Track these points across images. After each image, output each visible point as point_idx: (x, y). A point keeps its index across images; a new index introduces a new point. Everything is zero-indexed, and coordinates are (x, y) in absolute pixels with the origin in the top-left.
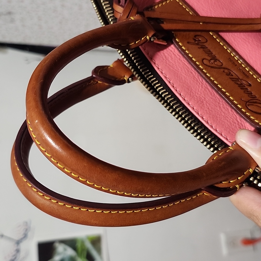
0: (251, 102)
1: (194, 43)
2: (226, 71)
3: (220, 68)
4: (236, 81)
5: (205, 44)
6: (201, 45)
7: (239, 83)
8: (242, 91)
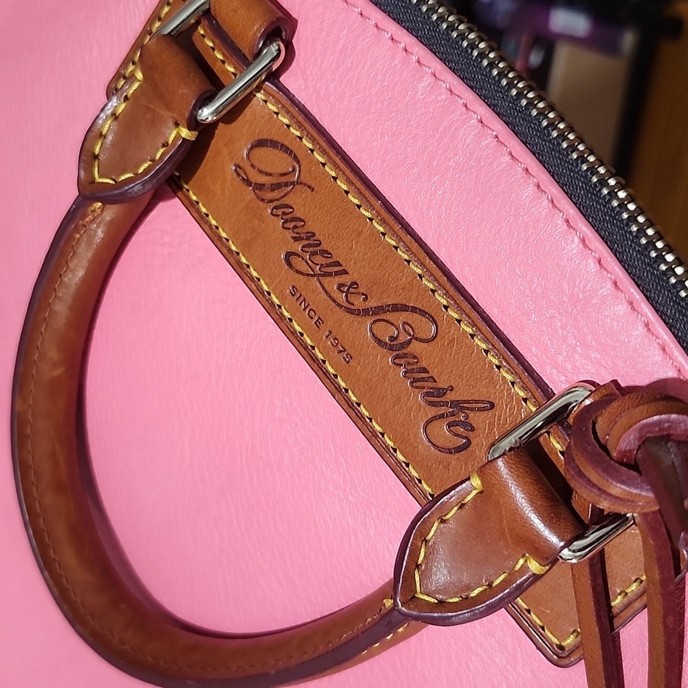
0: (286, 185)
1: (472, 409)
2: (358, 302)
3: (379, 310)
4: (328, 266)
5: (432, 412)
6: (445, 404)
7: (319, 259)
8: (311, 226)
